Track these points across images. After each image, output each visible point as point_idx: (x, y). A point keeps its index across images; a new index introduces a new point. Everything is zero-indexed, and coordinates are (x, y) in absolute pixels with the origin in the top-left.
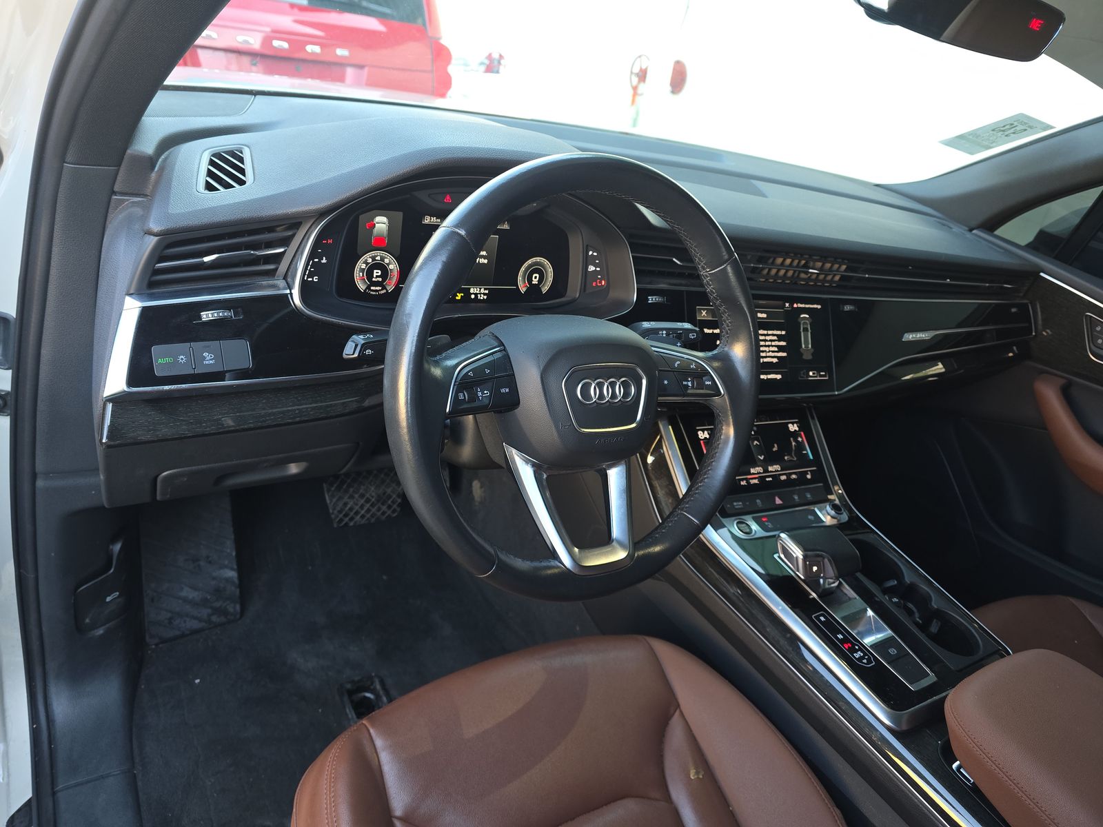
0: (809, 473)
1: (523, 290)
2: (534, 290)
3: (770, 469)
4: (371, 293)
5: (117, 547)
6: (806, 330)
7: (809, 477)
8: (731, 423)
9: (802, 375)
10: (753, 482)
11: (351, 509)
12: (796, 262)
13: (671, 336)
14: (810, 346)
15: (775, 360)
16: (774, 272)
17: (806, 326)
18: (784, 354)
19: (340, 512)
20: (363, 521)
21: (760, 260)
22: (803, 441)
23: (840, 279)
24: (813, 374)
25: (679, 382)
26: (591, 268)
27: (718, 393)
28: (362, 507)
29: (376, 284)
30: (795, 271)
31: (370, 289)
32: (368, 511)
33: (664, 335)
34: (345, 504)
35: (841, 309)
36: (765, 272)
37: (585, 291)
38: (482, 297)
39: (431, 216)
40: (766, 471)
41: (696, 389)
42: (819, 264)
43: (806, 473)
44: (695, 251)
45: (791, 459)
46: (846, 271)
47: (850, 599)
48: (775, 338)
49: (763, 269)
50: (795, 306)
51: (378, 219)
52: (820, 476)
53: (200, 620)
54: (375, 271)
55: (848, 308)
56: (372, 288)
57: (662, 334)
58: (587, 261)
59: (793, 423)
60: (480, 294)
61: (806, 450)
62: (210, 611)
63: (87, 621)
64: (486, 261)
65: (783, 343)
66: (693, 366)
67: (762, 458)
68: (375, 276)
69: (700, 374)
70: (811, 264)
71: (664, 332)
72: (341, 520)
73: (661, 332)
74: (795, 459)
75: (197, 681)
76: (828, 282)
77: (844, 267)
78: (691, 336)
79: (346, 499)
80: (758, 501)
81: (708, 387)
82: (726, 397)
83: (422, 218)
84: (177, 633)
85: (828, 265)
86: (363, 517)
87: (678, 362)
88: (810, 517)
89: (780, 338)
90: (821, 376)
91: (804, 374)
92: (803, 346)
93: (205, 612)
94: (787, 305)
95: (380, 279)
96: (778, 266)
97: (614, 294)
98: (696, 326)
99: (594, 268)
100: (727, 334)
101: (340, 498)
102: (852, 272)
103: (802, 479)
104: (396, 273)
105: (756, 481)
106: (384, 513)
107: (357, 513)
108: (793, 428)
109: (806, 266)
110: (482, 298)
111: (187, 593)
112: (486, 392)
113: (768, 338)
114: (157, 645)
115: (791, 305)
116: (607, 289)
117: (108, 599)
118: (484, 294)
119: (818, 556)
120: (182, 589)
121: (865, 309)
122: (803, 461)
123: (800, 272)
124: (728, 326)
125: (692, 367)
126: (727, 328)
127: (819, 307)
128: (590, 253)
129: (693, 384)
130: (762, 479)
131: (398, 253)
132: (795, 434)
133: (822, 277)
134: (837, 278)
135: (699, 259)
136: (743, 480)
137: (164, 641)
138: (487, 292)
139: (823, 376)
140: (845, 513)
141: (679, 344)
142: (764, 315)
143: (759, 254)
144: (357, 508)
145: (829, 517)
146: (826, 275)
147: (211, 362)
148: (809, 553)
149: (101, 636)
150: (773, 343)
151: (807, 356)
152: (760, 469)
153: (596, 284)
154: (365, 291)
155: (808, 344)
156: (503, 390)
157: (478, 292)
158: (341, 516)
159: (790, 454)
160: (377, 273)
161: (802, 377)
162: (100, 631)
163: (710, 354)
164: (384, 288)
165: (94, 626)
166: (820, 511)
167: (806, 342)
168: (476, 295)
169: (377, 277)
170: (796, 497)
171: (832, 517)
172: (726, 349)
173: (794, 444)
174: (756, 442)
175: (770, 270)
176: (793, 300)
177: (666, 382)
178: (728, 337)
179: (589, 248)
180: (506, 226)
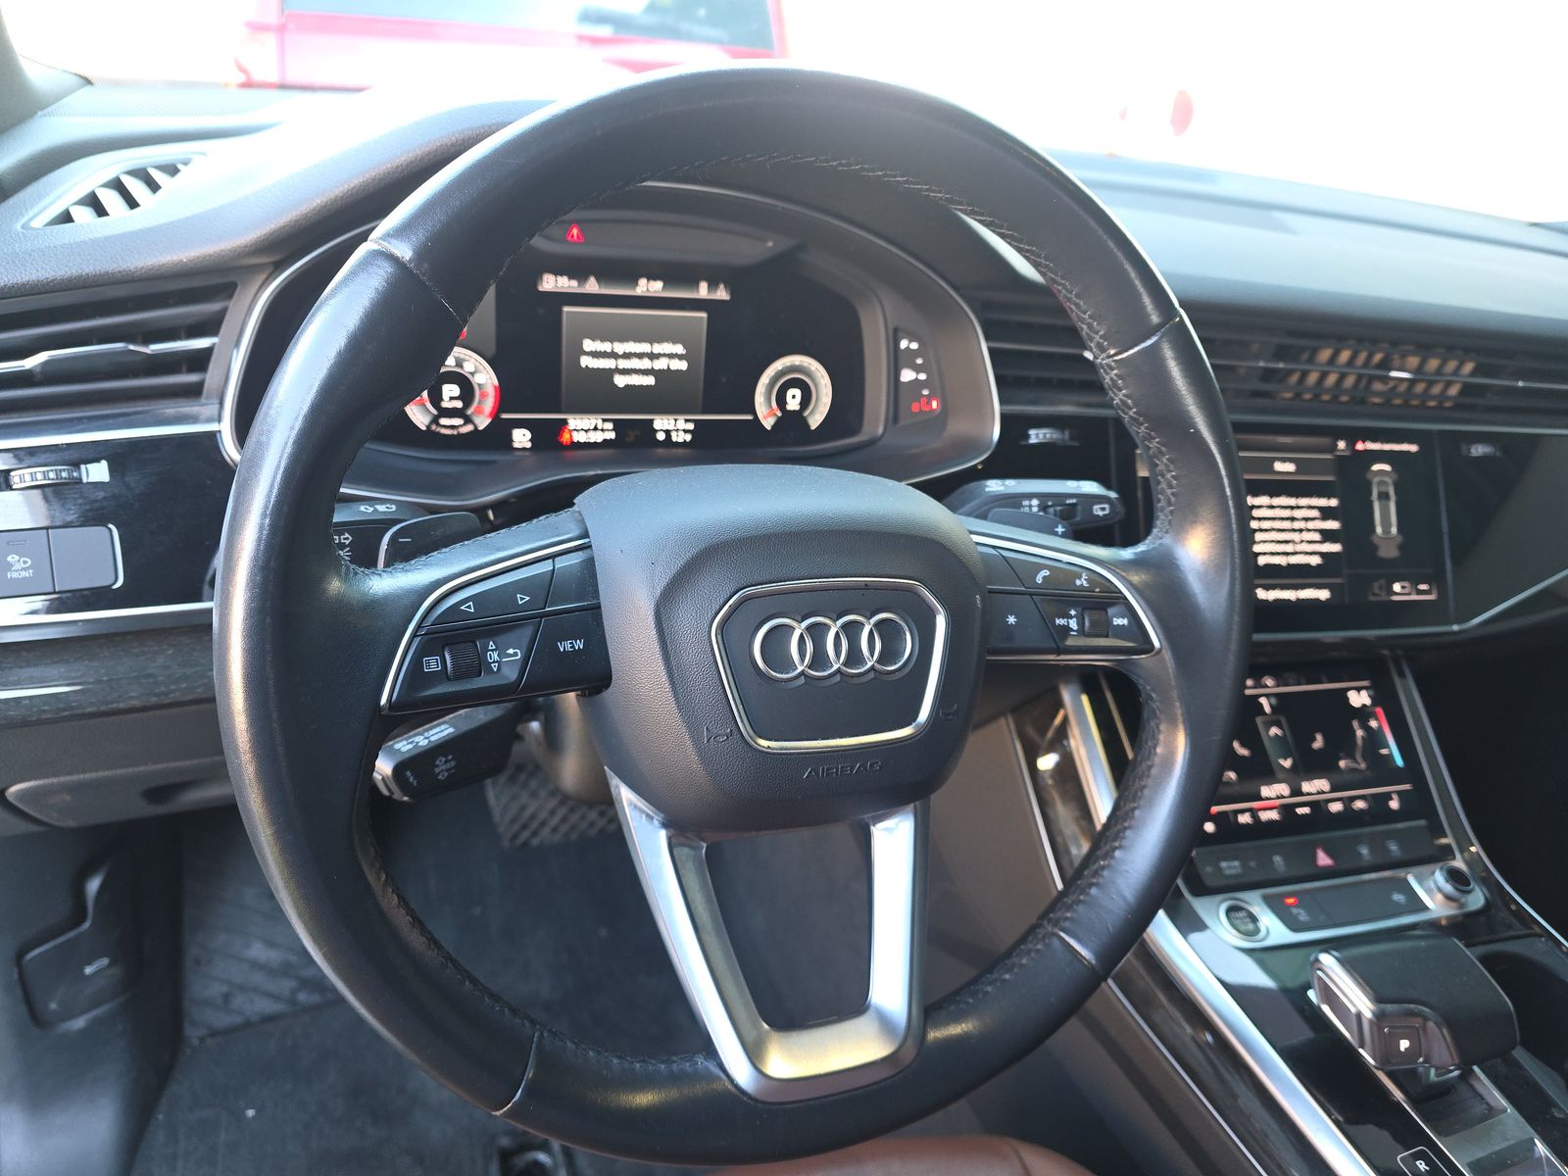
0: (1395, 796)
1: (768, 423)
2: (791, 422)
3: (1306, 787)
4: (442, 431)
5: (93, 885)
6: (1384, 496)
7: (1394, 804)
8: (1180, 719)
9: (1376, 591)
10: (1265, 816)
11: (533, 817)
12: (1362, 357)
13: (1051, 510)
14: (1394, 530)
15: (1315, 561)
16: (1313, 378)
17: (1383, 489)
18: (1336, 548)
19: (514, 821)
20: (557, 838)
21: (1281, 353)
22: (1380, 727)
23: (1462, 393)
24: (1403, 587)
25: (1047, 622)
26: (907, 375)
27: (1146, 647)
28: (553, 813)
29: (451, 413)
30: (1360, 377)
31: (438, 424)
32: (564, 820)
33: (1035, 509)
34: (523, 808)
35: (1464, 452)
36: (1294, 378)
37: (896, 420)
38: (679, 437)
39: (557, 272)
40: (1296, 792)
41: (1089, 635)
42: (1413, 361)
43: (1388, 796)
44: (1077, 306)
45: (1353, 765)
46: (1473, 374)
47: (1490, 1108)
48: (1315, 513)
49: (1290, 372)
50: (1360, 446)
52: (1419, 803)
53: (276, 998)
54: (447, 388)
55: (1479, 450)
56: (443, 422)
57: (1030, 506)
58: (898, 360)
59: (1359, 689)
60: (677, 430)
61: (1387, 746)
62: (293, 984)
63: (53, 1006)
64: (684, 366)
65: (1333, 525)
66: (1082, 582)
67: (1287, 763)
68: (446, 398)
69: (1100, 601)
70: (1397, 362)
71: (1035, 502)
72: (515, 836)
73: (1025, 503)
74: (1363, 766)
75: (250, 1113)
76: (1433, 398)
77: (1469, 367)
78: (1099, 510)
79: (524, 798)
80: (1277, 859)
81: (1120, 632)
82: (1167, 655)
83: (537, 278)
84: (238, 1020)
85: (1433, 364)
86: (555, 830)
87: (1045, 573)
88: (1398, 897)
89: (1326, 513)
90: (1420, 592)
91: (1381, 588)
92: (1379, 530)
93: (285, 986)
94: (1342, 445)
95: (459, 404)
96: (1322, 365)
97: (957, 427)
98: (1108, 487)
99: (914, 376)
100: (1170, 504)
101: (514, 797)
102: (1487, 376)
103: (1379, 809)
104: (491, 392)
105: (1273, 815)
106: (592, 824)
107: (543, 824)
108: (1359, 699)
109: (1386, 365)
110: (681, 440)
111: (258, 951)
112: (511, 651)
113: (1298, 514)
114: (202, 1039)
115: (1351, 444)
116: (941, 419)
117: (88, 970)
118: (685, 431)
119: (1412, 1014)
120: (248, 946)
121: (1518, 453)
122: (1381, 770)
123: (1372, 379)
124: (1170, 486)
125: (1078, 582)
126: (1169, 491)
127: (1413, 448)
128: (904, 344)
129: (1081, 624)
130: (1287, 810)
131: (492, 350)
132: (1363, 714)
133: (1420, 388)
134: (1454, 391)
135: (1090, 326)
136: (1243, 811)
137: (214, 1034)
138: (691, 426)
139: (1425, 593)
140: (1477, 889)
141: (1060, 529)
142: (1290, 467)
143: (1276, 340)
144: (543, 815)
145: (1439, 897)
146: (1431, 383)
147: (24, 574)
148: (1389, 1007)
149: (81, 1031)
150: (1311, 525)
151: (1389, 551)
152: (1282, 789)
153: (920, 408)
154: (428, 427)
155: (1390, 526)
156: (565, 646)
157: (672, 427)
158: (516, 827)
159: (1351, 756)
160: (451, 391)
161: (1378, 595)
162: (79, 1023)
163: (1127, 553)
164: (468, 420)
165: (69, 1014)
166: (1420, 881)
167: (1386, 522)
168: (668, 432)
169: (452, 398)
170: (1365, 851)
171: (1448, 898)
172: (1167, 540)
173: (1360, 733)
174: (1274, 731)
175: (1304, 374)
176: (1352, 436)
177: (1012, 620)
178: (1171, 512)
179: (900, 334)
180: (722, 294)
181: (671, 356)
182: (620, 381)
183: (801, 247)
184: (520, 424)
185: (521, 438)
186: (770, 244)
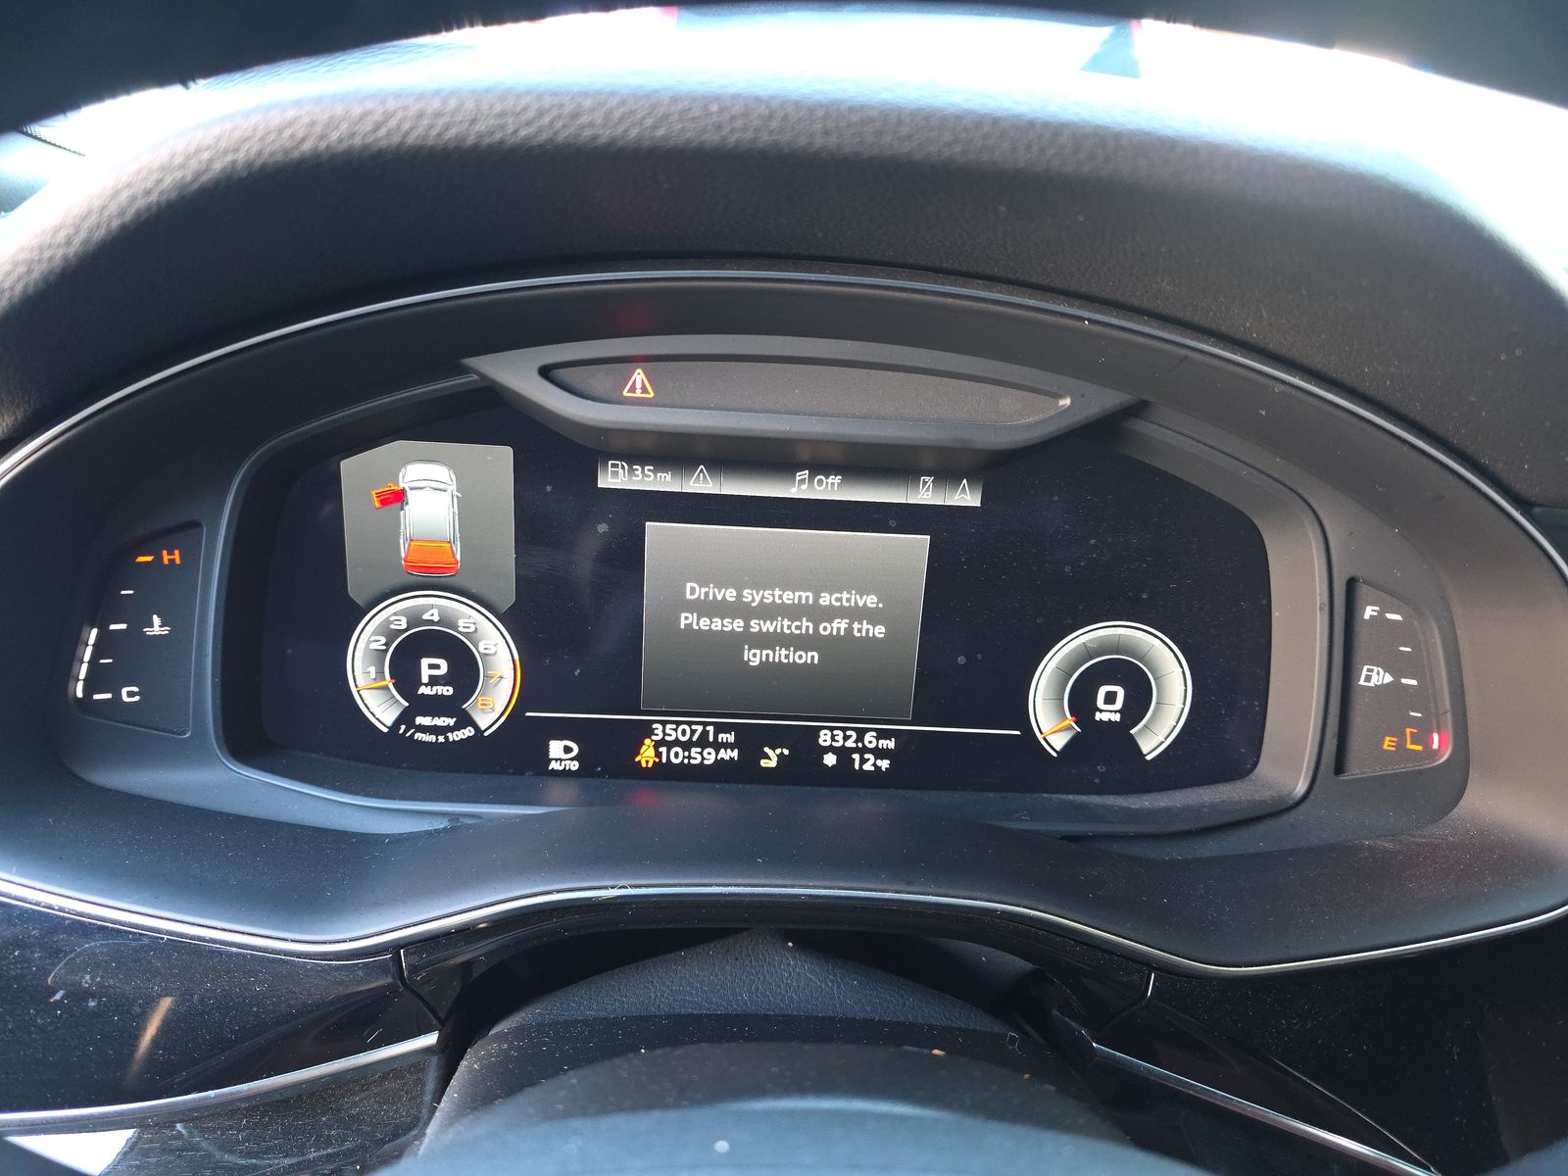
1: (1054, 743)
2: (1103, 744)
4: (419, 736)
26: (1374, 676)
29: (435, 706)
31: (411, 725)
37: (1339, 767)
38: (866, 764)
39: (632, 459)
51: (413, 474)
54: (425, 662)
56: (420, 720)
58: (1353, 643)
60: (863, 751)
64: (879, 631)
68: (425, 679)
83: (595, 467)
95: (448, 691)
99: (1388, 678)
104: (507, 670)
110: (868, 767)
116: (1455, 769)
118: (879, 753)
128: (1369, 612)
131: (508, 600)
138: (891, 744)
153: (1400, 745)
154: (396, 730)
157: (850, 744)
160: (431, 667)
164: (465, 720)
168: (843, 754)
169: (434, 681)
179: (1363, 590)
180: (967, 497)
181: (856, 614)
182: (754, 657)
183: (1137, 409)
184: (562, 730)
185: (561, 753)
186: (1066, 402)
